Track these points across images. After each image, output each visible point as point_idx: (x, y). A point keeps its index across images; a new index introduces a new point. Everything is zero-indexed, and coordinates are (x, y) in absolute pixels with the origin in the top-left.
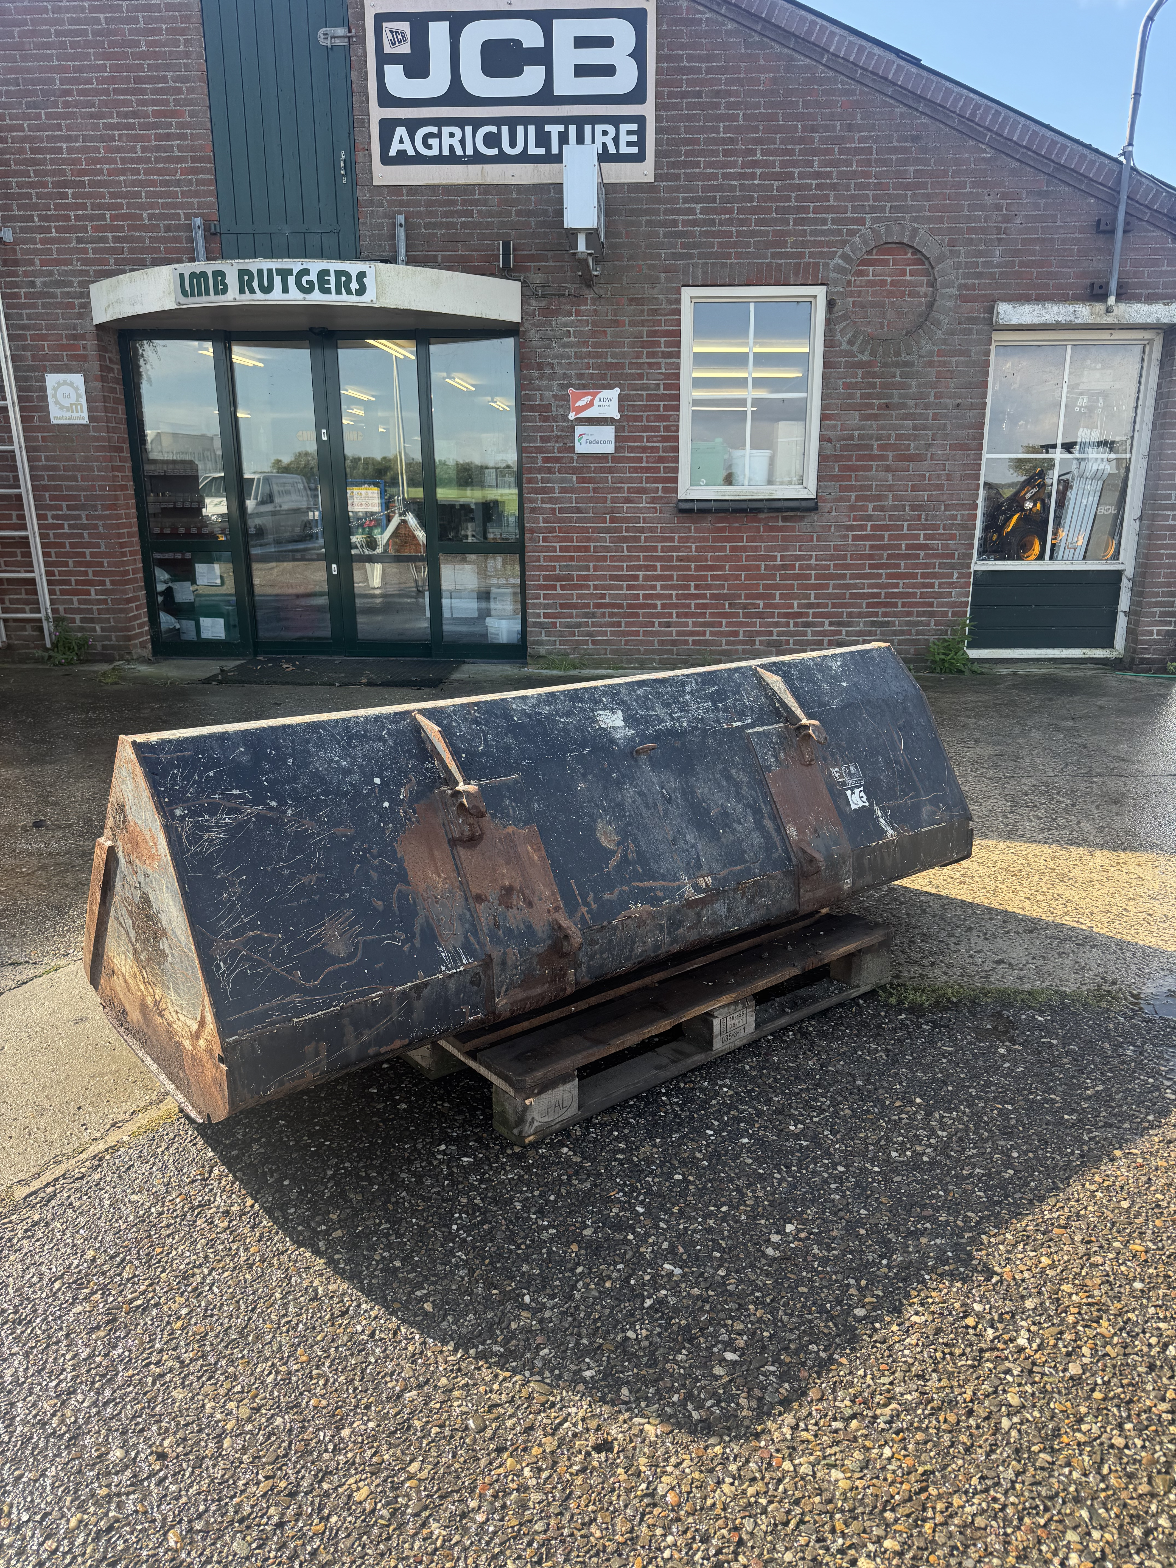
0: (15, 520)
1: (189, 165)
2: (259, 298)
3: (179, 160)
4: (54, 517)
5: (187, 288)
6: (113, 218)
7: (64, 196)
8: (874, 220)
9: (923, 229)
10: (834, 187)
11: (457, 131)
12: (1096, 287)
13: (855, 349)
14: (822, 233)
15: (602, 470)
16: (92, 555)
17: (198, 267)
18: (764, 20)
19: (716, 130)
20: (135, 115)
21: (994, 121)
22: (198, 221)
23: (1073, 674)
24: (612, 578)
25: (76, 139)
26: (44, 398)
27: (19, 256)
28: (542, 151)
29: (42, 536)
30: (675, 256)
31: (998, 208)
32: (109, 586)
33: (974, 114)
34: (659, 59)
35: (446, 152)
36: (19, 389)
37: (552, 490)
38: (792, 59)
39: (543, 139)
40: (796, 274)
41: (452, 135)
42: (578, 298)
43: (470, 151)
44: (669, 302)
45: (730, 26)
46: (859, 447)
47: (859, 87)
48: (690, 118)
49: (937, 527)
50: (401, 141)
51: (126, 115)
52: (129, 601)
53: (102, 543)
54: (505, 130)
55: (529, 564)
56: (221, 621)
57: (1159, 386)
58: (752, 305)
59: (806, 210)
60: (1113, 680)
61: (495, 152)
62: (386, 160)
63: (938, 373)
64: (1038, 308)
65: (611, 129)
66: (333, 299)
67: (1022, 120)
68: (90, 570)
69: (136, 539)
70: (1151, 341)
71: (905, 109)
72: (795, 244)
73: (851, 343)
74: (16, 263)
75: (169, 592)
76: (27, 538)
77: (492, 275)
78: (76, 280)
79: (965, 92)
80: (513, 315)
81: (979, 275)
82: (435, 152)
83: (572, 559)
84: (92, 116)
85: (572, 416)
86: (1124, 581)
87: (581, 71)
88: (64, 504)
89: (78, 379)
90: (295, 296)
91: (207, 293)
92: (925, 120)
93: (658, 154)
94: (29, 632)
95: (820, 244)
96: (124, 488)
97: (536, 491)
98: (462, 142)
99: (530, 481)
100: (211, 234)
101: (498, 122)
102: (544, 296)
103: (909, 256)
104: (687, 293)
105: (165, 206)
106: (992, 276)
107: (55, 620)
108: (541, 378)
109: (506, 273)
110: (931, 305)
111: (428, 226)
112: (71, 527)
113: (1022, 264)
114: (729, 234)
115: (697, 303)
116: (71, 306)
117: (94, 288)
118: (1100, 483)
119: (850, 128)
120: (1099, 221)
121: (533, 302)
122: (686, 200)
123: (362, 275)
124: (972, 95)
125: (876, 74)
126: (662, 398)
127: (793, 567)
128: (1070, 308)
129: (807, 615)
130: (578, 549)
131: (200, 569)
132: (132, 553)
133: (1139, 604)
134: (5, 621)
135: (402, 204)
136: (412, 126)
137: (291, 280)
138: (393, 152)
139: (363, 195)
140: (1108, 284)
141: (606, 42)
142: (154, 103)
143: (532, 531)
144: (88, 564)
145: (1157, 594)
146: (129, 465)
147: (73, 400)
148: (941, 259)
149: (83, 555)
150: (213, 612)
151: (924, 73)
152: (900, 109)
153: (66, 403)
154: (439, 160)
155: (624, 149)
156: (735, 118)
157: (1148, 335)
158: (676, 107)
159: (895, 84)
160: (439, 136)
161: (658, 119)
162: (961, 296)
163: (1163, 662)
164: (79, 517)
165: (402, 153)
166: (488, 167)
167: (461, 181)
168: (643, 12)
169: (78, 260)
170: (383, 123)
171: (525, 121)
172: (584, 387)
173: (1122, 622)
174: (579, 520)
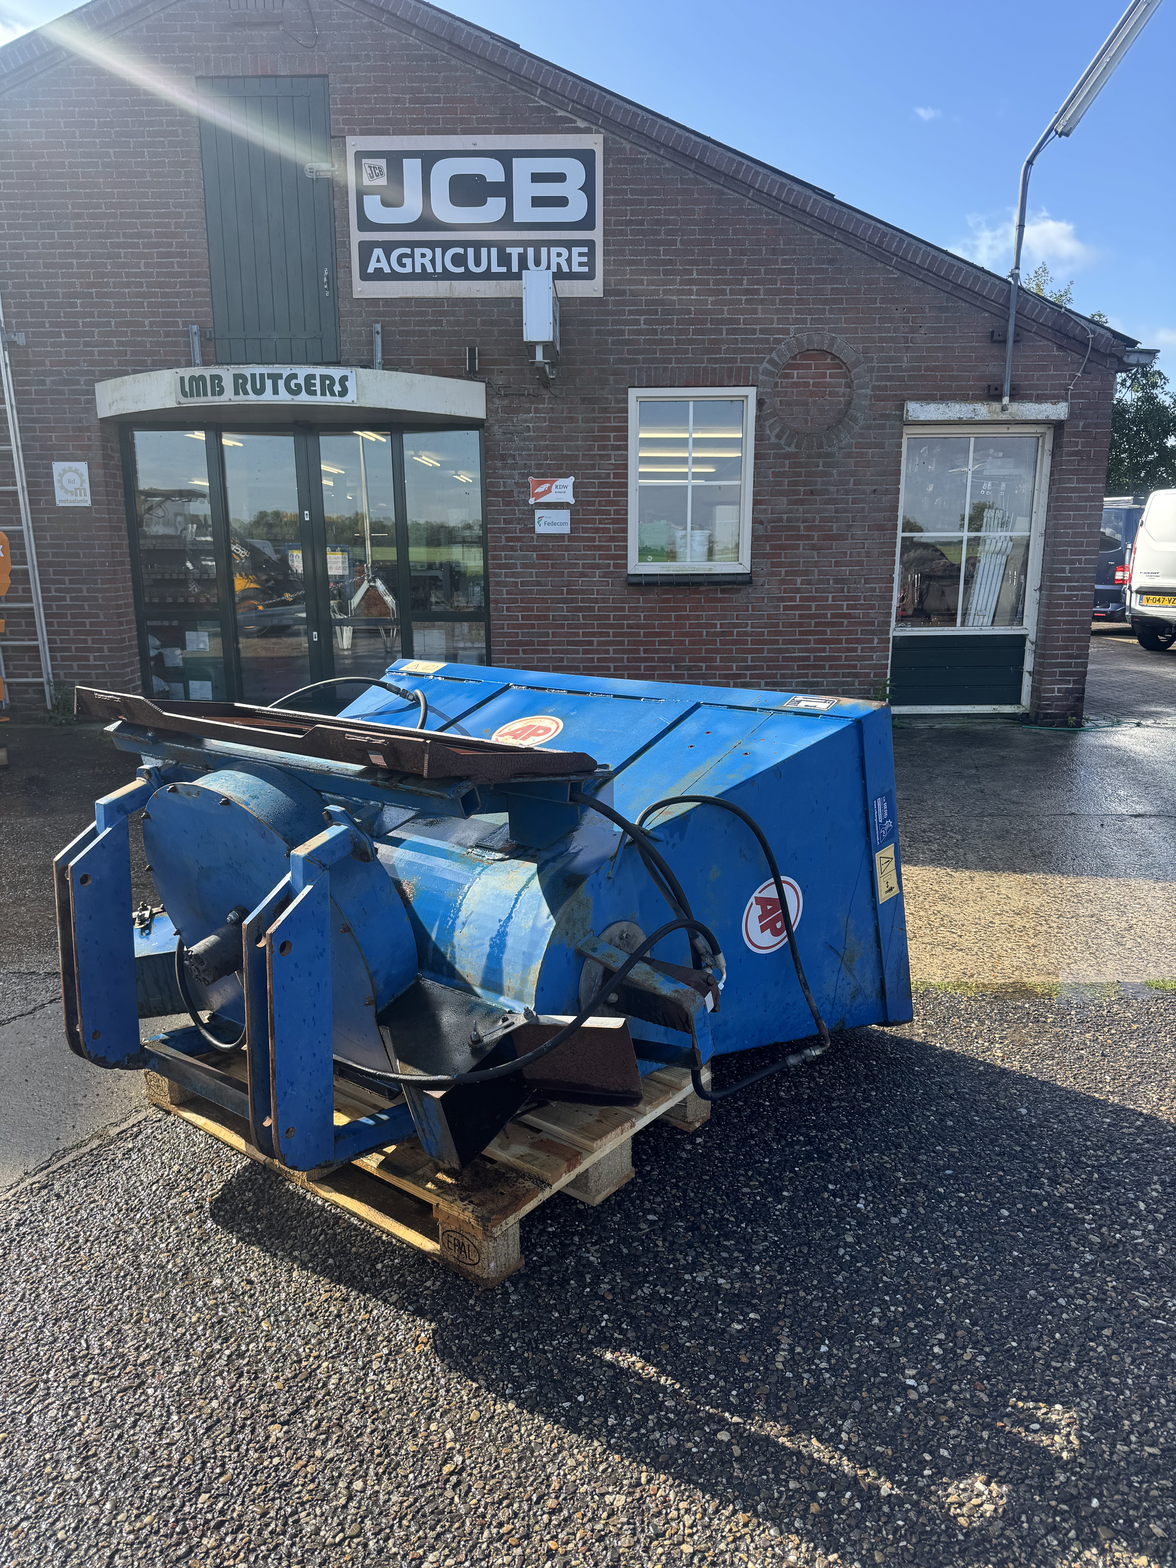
0: (20, 593)
1: (188, 279)
2: (252, 398)
3: (179, 275)
4: (56, 590)
5: (187, 389)
6: (117, 325)
7: (74, 305)
8: (797, 331)
9: (840, 339)
10: (761, 302)
11: (428, 252)
12: (992, 389)
13: (783, 442)
14: (752, 341)
15: (559, 548)
16: (91, 624)
17: (197, 371)
18: (697, 160)
19: (657, 253)
20: (139, 235)
21: (899, 247)
22: (195, 328)
23: (984, 727)
24: (570, 643)
25: (85, 256)
26: (51, 483)
27: (31, 357)
28: (504, 269)
29: (45, 608)
30: (622, 361)
31: (906, 320)
32: (106, 653)
33: (881, 241)
34: (606, 192)
35: (418, 270)
36: (28, 475)
37: (514, 566)
38: (723, 194)
39: (505, 259)
40: (730, 377)
41: (423, 256)
42: (536, 397)
43: (439, 269)
44: (618, 401)
45: (668, 165)
46: (788, 528)
47: (781, 217)
48: (634, 243)
49: (857, 598)
50: (378, 261)
51: (131, 236)
52: (125, 666)
53: (101, 613)
54: (471, 251)
55: (494, 631)
56: (209, 683)
57: (1052, 474)
58: (691, 404)
59: (736, 321)
60: (1019, 733)
61: (461, 270)
62: (365, 276)
63: (856, 462)
64: (942, 407)
65: (565, 252)
66: (319, 399)
67: (923, 246)
68: (89, 638)
69: (131, 609)
70: (1043, 435)
71: (821, 236)
72: (727, 351)
73: (778, 437)
74: (28, 363)
75: (160, 658)
76: (32, 609)
77: (459, 377)
78: (83, 379)
79: (873, 222)
80: (478, 411)
81: (890, 379)
82: (408, 269)
83: (533, 626)
84: (101, 236)
85: (532, 501)
86: (1028, 644)
87: (538, 202)
88: (67, 579)
89: (82, 467)
90: (284, 397)
91: (205, 394)
92: (839, 246)
93: (606, 273)
94: (31, 695)
95: (750, 351)
96: (122, 563)
97: (500, 566)
98: (433, 261)
99: (494, 558)
100: (206, 339)
101: (465, 244)
102: (506, 395)
103: (829, 361)
104: (634, 394)
105: (165, 315)
106: (901, 380)
107: (56, 684)
108: (504, 467)
109: (471, 375)
110: (849, 403)
111: (401, 333)
112: (72, 599)
113: (927, 369)
114: (670, 342)
115: (642, 402)
116: (78, 402)
117: (98, 387)
118: (1004, 558)
119: (774, 252)
120: (993, 332)
121: (497, 401)
122: (631, 313)
123: (344, 379)
124: (879, 225)
125: (796, 207)
126: (612, 485)
127: (731, 633)
128: (971, 407)
129: (745, 676)
130: (538, 618)
131: (189, 635)
132: (128, 623)
133: (1041, 665)
134: (9, 684)
135: (378, 314)
136: (388, 247)
137: (281, 383)
138: (371, 270)
139: (344, 307)
140: (1002, 385)
141: (560, 178)
142: (157, 225)
143: (497, 602)
144: (88, 633)
145: (1056, 657)
146: (126, 542)
147: (77, 485)
148: (856, 364)
149: (83, 624)
150: (202, 677)
151: (837, 207)
152: (818, 236)
153: (71, 487)
154: (412, 277)
155: (576, 268)
156: (674, 242)
157: (1040, 429)
158: (621, 233)
159: (813, 216)
160: (412, 256)
161: (606, 243)
162: (875, 396)
163: (1064, 716)
164: (80, 590)
165: (379, 271)
166: (455, 283)
167: (432, 295)
168: (592, 152)
169: (85, 361)
170: (361, 244)
171: (489, 244)
172: (543, 475)
173: (1027, 681)
174: (539, 592)
